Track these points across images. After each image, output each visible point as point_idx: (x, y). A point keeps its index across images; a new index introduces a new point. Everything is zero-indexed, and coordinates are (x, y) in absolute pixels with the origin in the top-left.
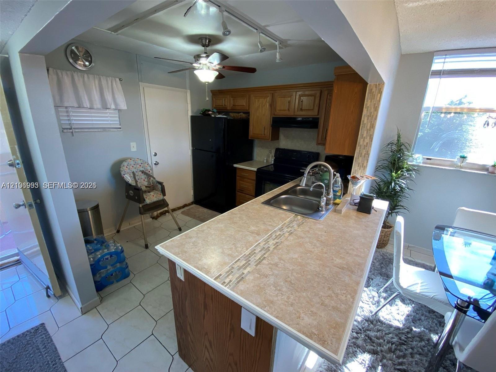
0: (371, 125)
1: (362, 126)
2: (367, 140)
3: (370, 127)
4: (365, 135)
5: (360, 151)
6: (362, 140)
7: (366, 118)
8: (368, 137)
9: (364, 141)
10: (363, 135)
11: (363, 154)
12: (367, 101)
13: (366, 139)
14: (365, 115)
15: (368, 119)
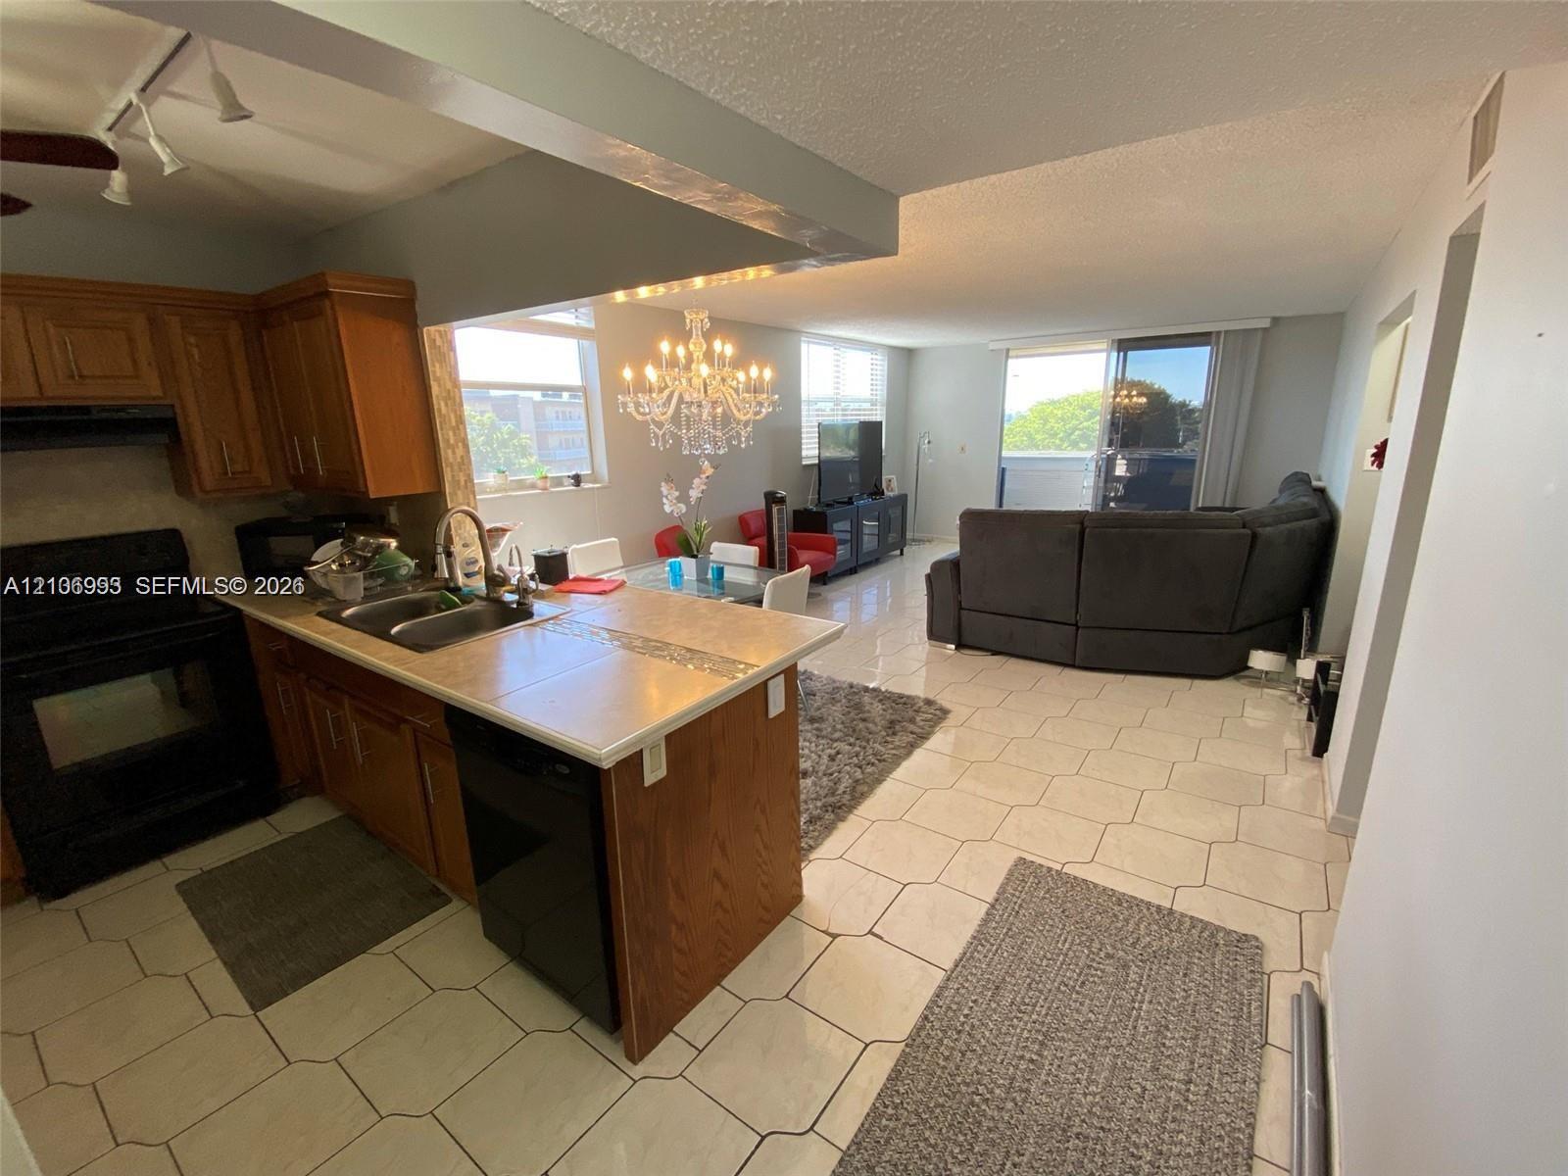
0: (456, 417)
1: (440, 422)
2: (460, 451)
3: (456, 421)
4: (452, 441)
5: (453, 476)
6: (450, 452)
7: (442, 404)
8: (460, 444)
9: (454, 453)
10: (448, 441)
11: (463, 483)
12: (434, 366)
13: (458, 447)
14: (437, 396)
15: (446, 405)
